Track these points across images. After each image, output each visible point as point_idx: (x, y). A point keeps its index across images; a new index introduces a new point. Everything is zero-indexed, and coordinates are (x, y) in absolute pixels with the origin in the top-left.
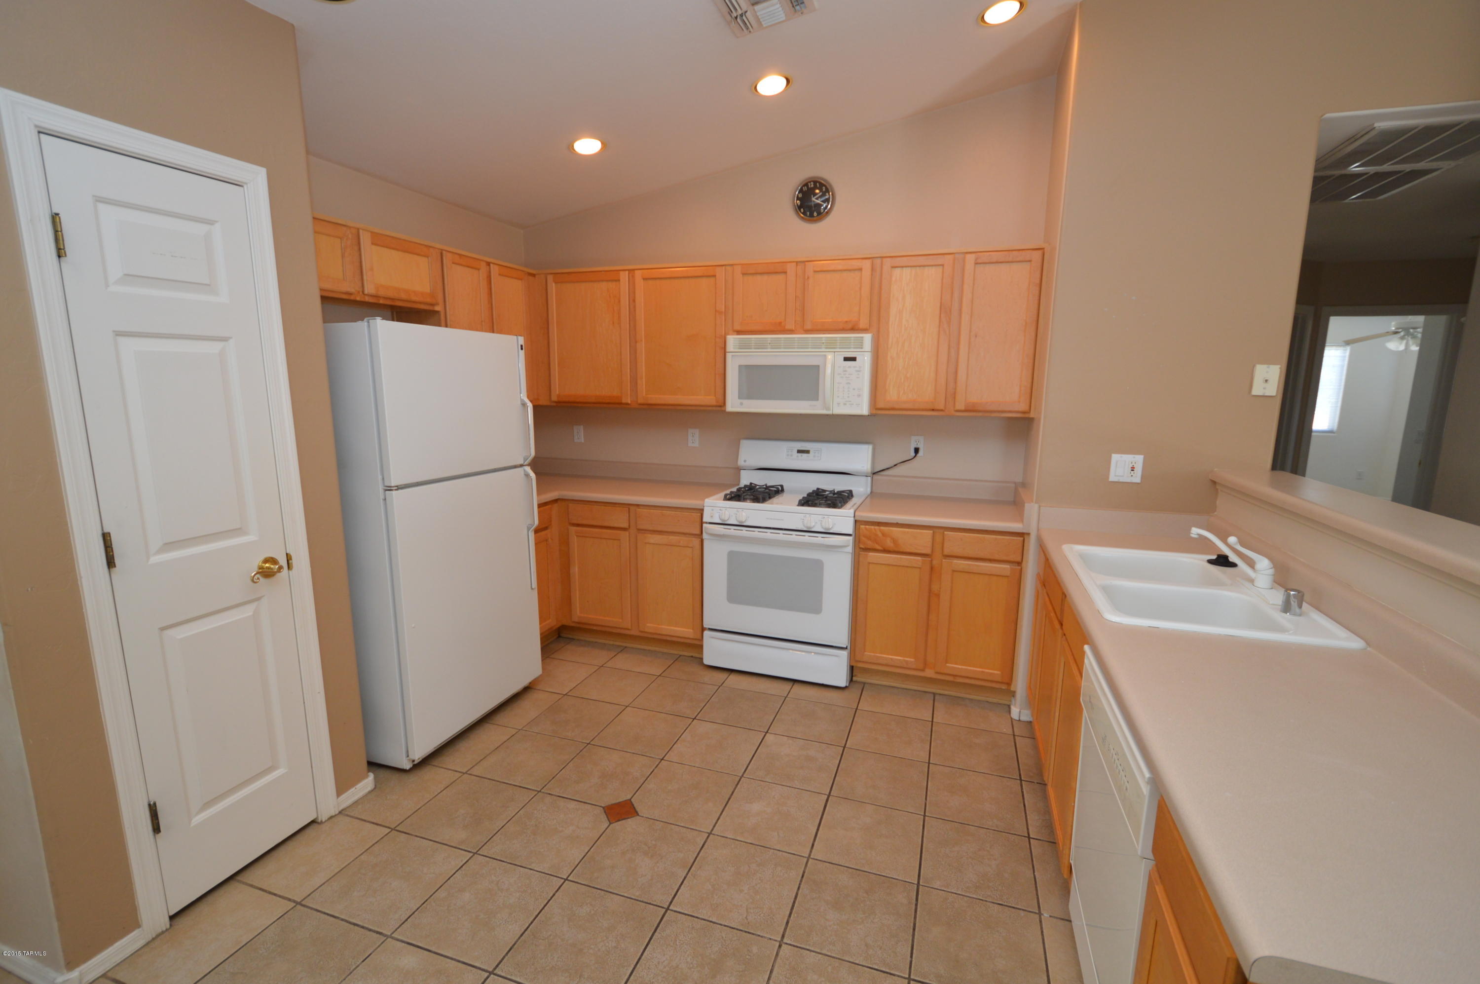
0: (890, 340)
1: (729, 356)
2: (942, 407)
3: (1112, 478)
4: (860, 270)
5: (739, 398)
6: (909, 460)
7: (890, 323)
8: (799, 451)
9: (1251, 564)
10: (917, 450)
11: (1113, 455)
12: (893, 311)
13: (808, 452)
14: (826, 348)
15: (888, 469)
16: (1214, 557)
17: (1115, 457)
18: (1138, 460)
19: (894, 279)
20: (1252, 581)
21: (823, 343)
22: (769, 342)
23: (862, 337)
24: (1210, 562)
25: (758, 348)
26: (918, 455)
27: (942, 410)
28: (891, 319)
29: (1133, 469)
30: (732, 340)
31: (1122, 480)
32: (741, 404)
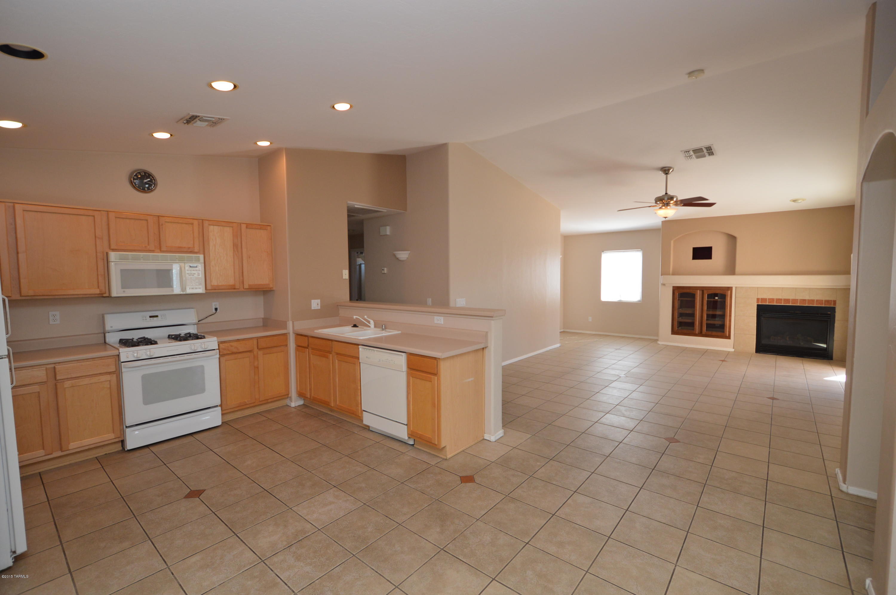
0: (211, 258)
1: (112, 265)
2: (238, 288)
3: (313, 308)
4: (192, 224)
5: (122, 288)
6: (213, 314)
7: (210, 250)
8: (151, 317)
9: (369, 322)
10: (216, 309)
11: (312, 301)
12: (211, 244)
13: (157, 316)
14: (179, 261)
15: (202, 320)
16: (353, 326)
17: (313, 301)
18: (319, 301)
19: (210, 230)
20: (370, 327)
21: (177, 258)
22: (142, 257)
23: (199, 256)
24: (352, 327)
25: (134, 260)
26: (217, 311)
27: (239, 289)
28: (211, 248)
29: (318, 304)
30: (113, 256)
31: (316, 308)
32: (124, 292)
